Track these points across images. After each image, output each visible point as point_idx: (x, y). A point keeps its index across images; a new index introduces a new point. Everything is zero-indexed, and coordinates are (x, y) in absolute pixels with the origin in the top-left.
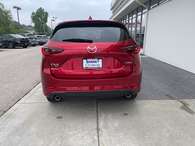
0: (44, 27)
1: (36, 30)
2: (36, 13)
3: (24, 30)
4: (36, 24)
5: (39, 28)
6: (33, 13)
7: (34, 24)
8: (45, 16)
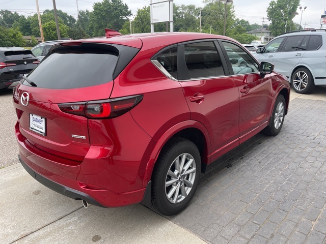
0: (286, 26)
1: (270, 33)
2: (276, 3)
3: (251, 33)
4: (273, 23)
5: (277, 29)
6: (272, 4)
7: (271, 22)
8: (292, 5)
